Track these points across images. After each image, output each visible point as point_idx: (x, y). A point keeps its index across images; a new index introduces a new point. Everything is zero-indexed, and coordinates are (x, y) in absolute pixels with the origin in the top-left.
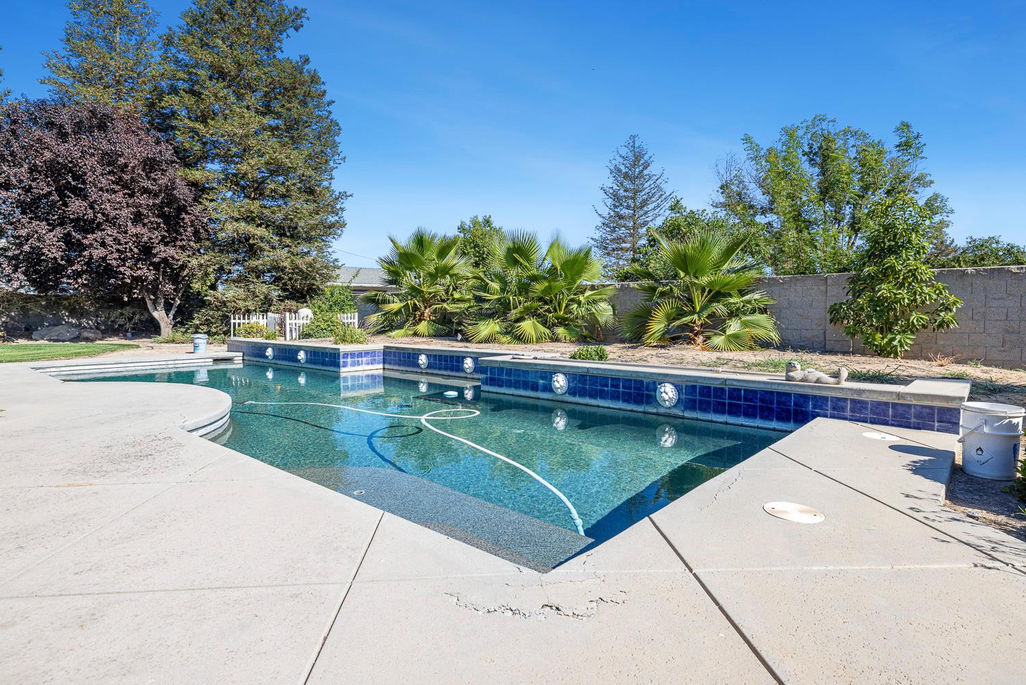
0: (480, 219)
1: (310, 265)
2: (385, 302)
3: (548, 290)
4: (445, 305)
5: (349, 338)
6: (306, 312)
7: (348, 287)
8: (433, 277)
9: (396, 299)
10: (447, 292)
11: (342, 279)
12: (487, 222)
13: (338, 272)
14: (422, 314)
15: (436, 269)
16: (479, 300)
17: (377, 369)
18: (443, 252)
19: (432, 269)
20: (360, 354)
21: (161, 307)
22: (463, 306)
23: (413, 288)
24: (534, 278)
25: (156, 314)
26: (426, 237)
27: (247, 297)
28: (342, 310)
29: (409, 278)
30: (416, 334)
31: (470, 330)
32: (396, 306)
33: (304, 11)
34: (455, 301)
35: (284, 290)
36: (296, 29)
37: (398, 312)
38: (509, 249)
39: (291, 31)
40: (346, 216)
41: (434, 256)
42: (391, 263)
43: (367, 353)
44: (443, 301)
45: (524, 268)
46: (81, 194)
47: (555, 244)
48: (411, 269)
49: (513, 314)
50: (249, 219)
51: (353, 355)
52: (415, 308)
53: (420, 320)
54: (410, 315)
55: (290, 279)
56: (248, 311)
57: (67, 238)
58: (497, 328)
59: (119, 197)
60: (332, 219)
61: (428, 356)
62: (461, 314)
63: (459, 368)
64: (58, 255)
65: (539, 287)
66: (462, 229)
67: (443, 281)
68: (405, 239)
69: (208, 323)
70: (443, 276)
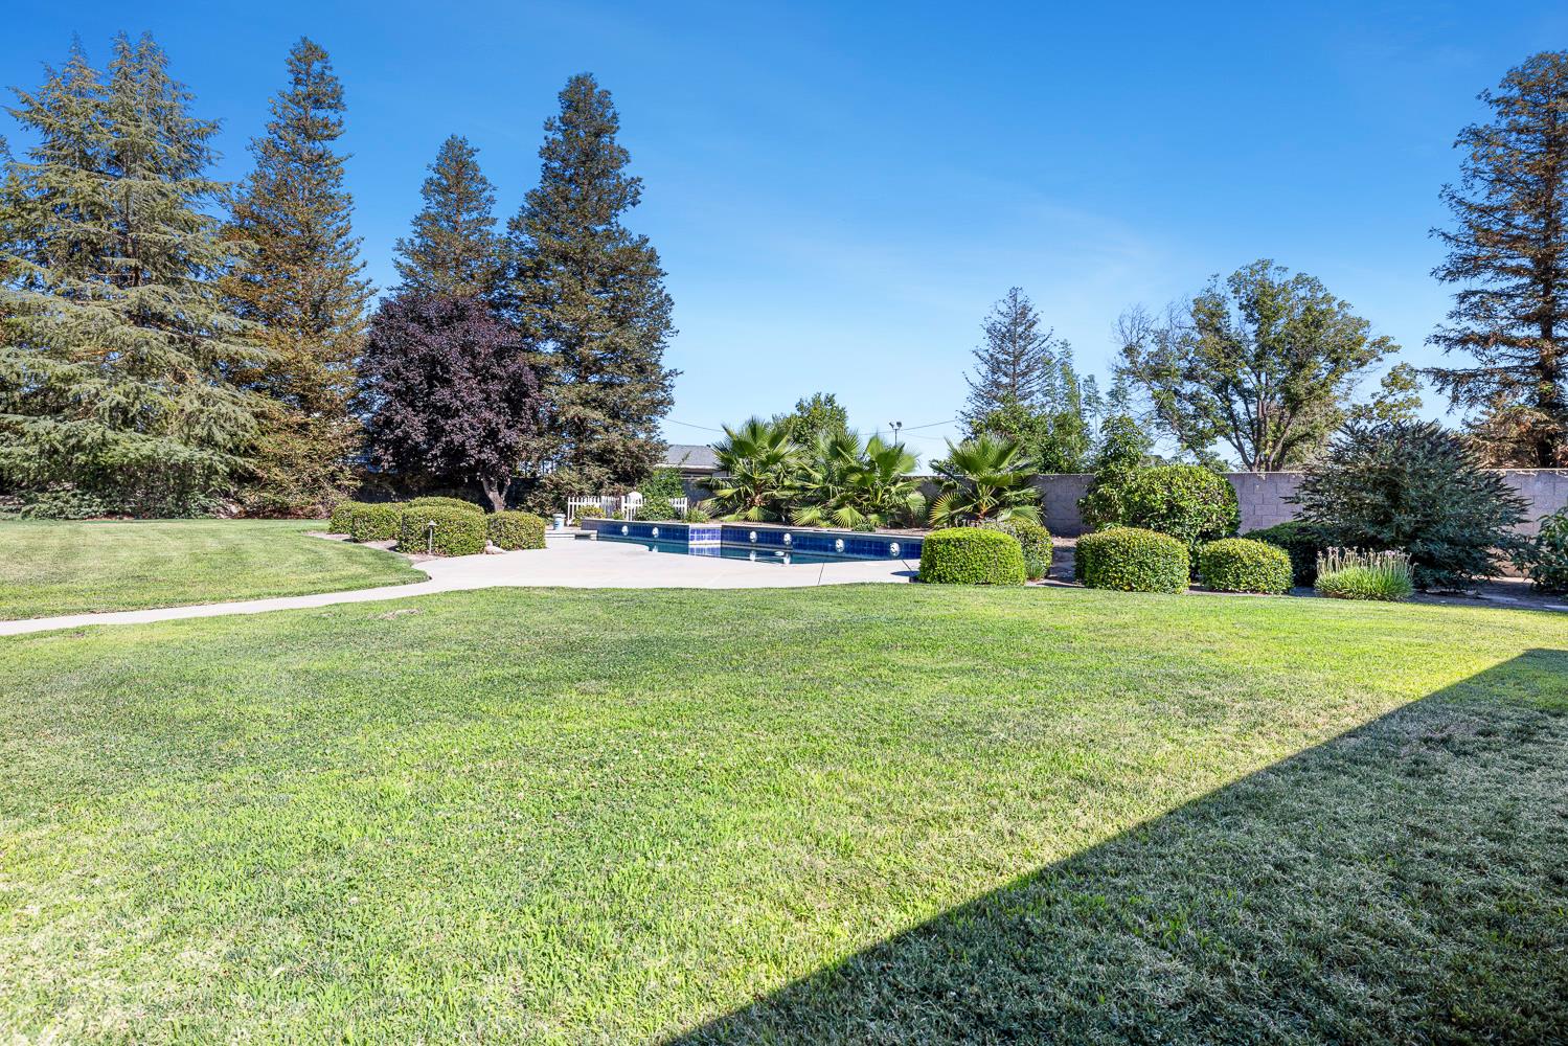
0: (823, 398)
1: (640, 447)
2: (718, 487)
3: (863, 481)
4: (775, 492)
5: (693, 518)
6: (635, 496)
7: (677, 470)
8: (764, 465)
9: (728, 485)
10: (777, 479)
11: (671, 461)
12: (830, 400)
13: (665, 453)
14: (753, 500)
15: (768, 457)
16: (804, 489)
17: (716, 543)
18: (774, 441)
19: (763, 457)
20: (704, 531)
21: (495, 488)
22: (790, 493)
23: (745, 475)
24: (853, 470)
25: (491, 495)
26: (759, 425)
27: (580, 480)
28: (670, 494)
29: (741, 465)
30: (746, 519)
31: (793, 515)
32: (728, 492)
33: (640, 180)
34: (784, 488)
35: (615, 472)
36: (634, 204)
37: (731, 498)
38: (832, 443)
39: (629, 207)
40: (675, 394)
41: (766, 445)
42: (723, 449)
43: (709, 531)
44: (774, 488)
45: (846, 460)
46: (447, 383)
47: (875, 439)
48: (743, 457)
49: (832, 502)
50: (585, 403)
51: (698, 531)
52: (747, 494)
53: (751, 507)
54: (741, 501)
55: (621, 462)
56: (581, 494)
57: (430, 423)
58: (819, 514)
59: (473, 383)
60: (660, 395)
61: (758, 533)
62: (790, 501)
63: (781, 541)
64: (422, 439)
65: (855, 478)
66: (800, 407)
67: (775, 467)
68: (738, 427)
69: (541, 505)
70: (775, 463)
